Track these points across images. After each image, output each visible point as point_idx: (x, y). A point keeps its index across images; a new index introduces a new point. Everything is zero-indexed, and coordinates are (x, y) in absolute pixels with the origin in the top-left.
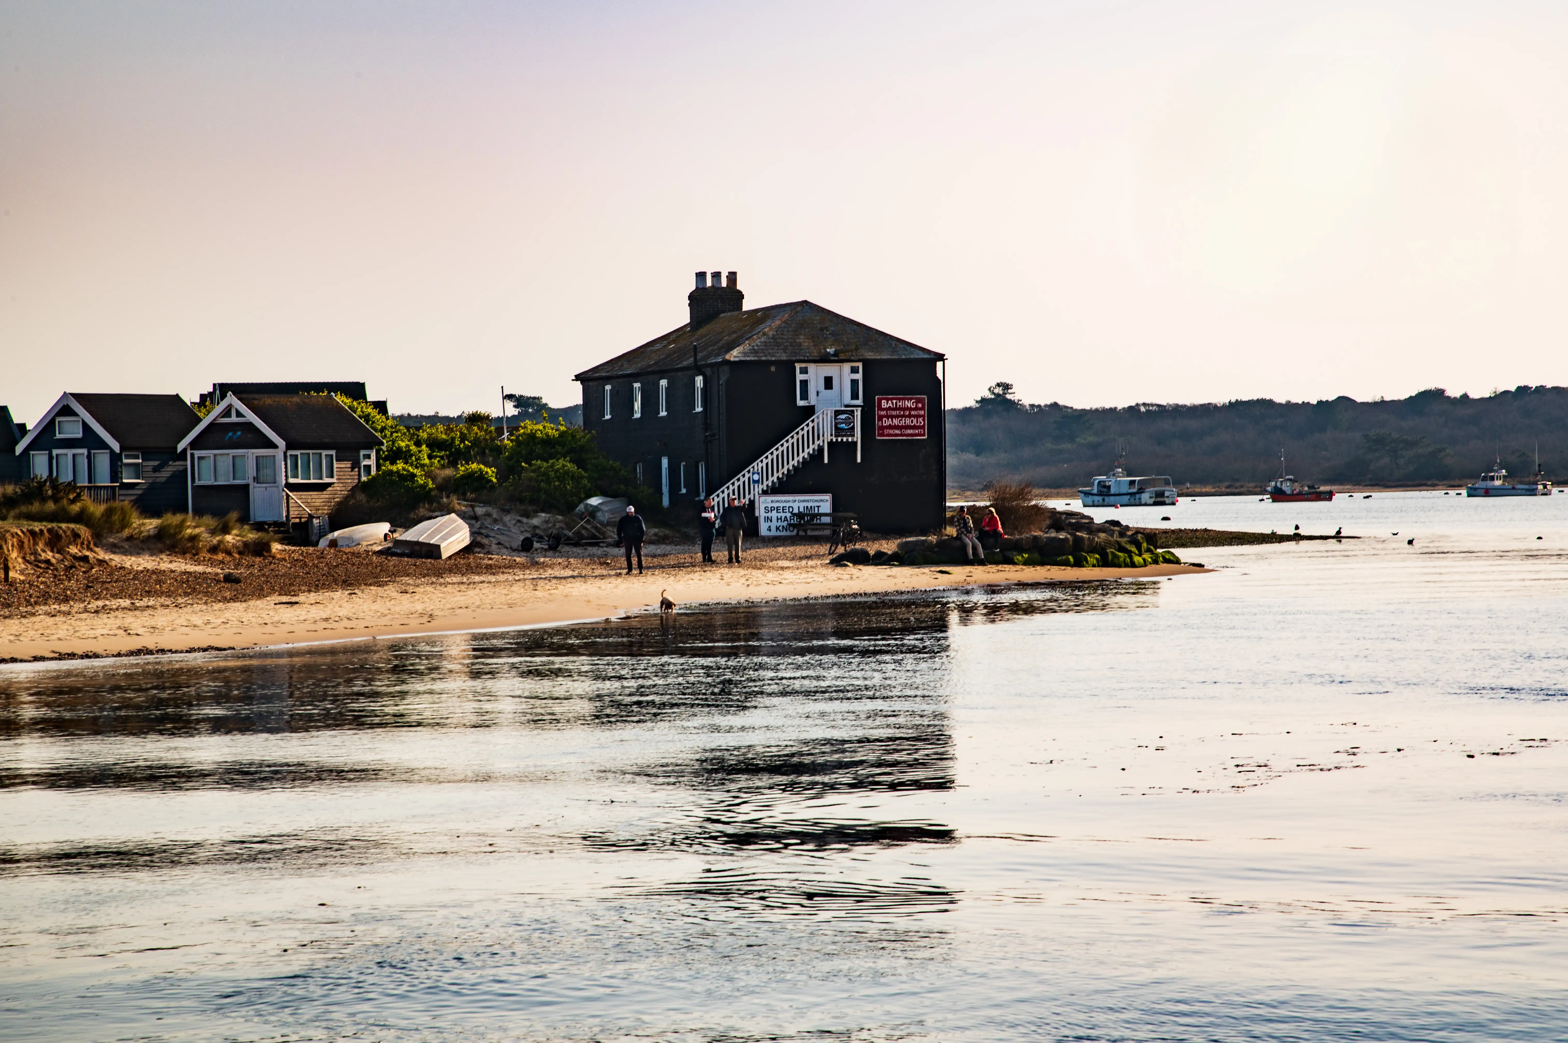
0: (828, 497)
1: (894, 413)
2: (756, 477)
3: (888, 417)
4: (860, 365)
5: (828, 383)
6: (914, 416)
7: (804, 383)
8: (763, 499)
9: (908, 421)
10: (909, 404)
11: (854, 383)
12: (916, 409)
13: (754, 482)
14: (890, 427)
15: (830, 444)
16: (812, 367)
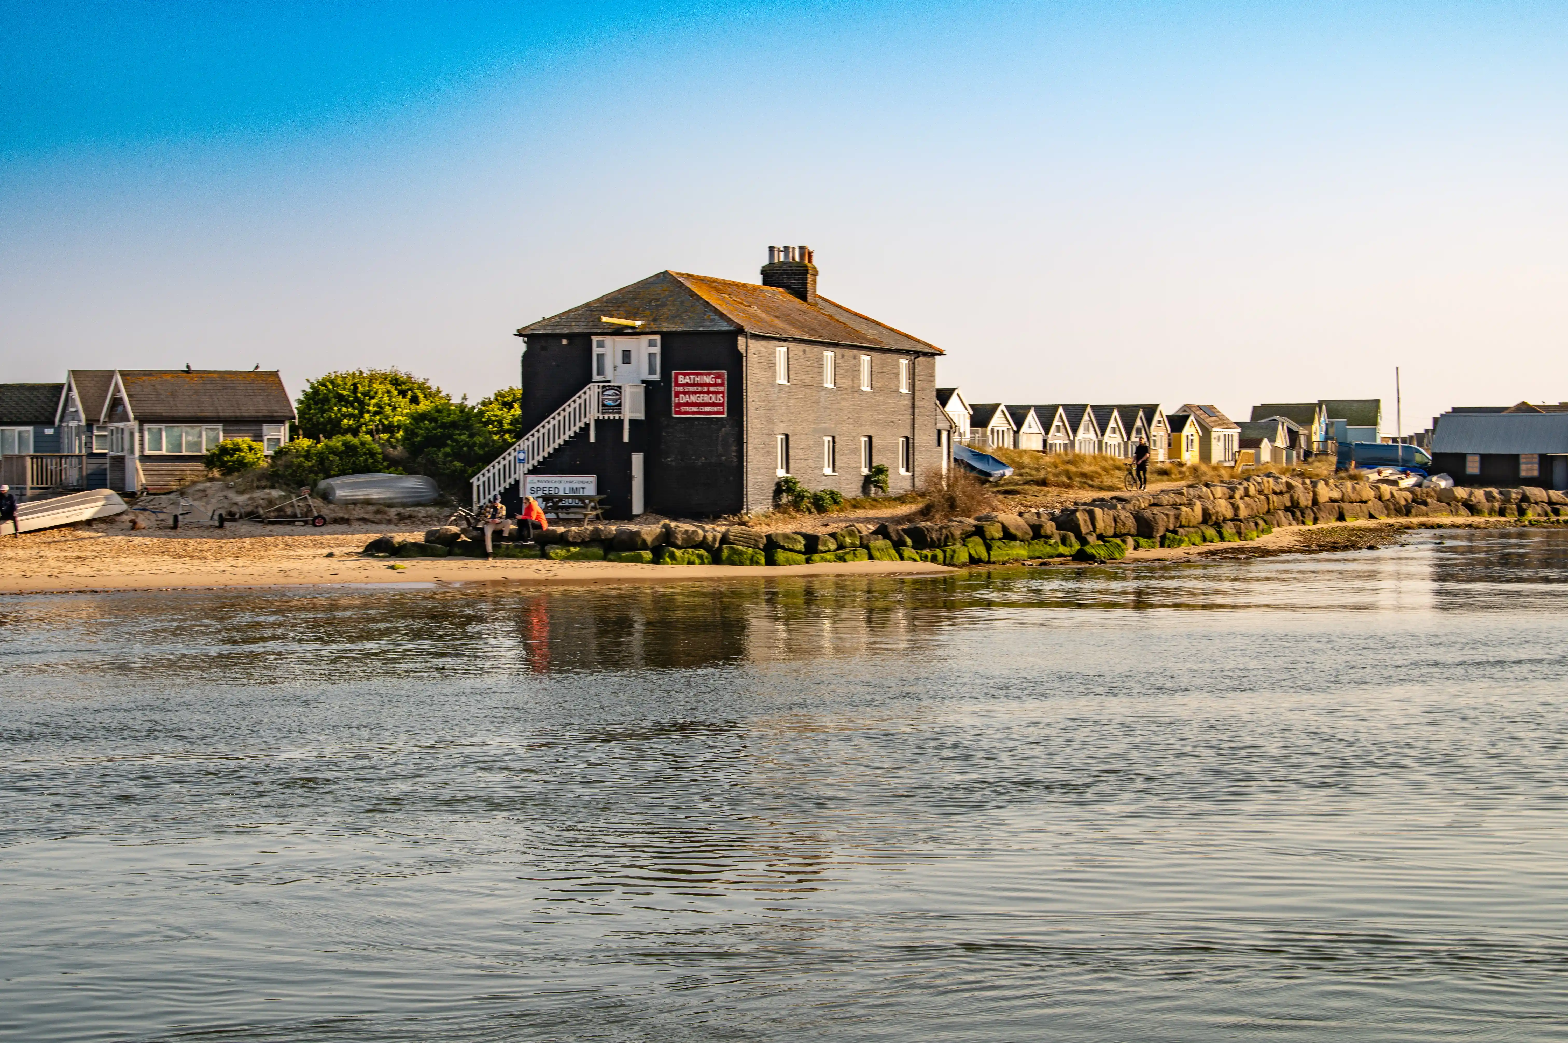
0: (593, 478)
1: (692, 389)
2: (522, 456)
3: (685, 393)
4: (658, 337)
5: (626, 357)
6: (713, 393)
7: (600, 357)
8: (530, 478)
9: (706, 398)
10: (708, 379)
11: (651, 356)
12: (715, 385)
13: (521, 461)
14: (687, 404)
15: (597, 421)
16: (608, 340)
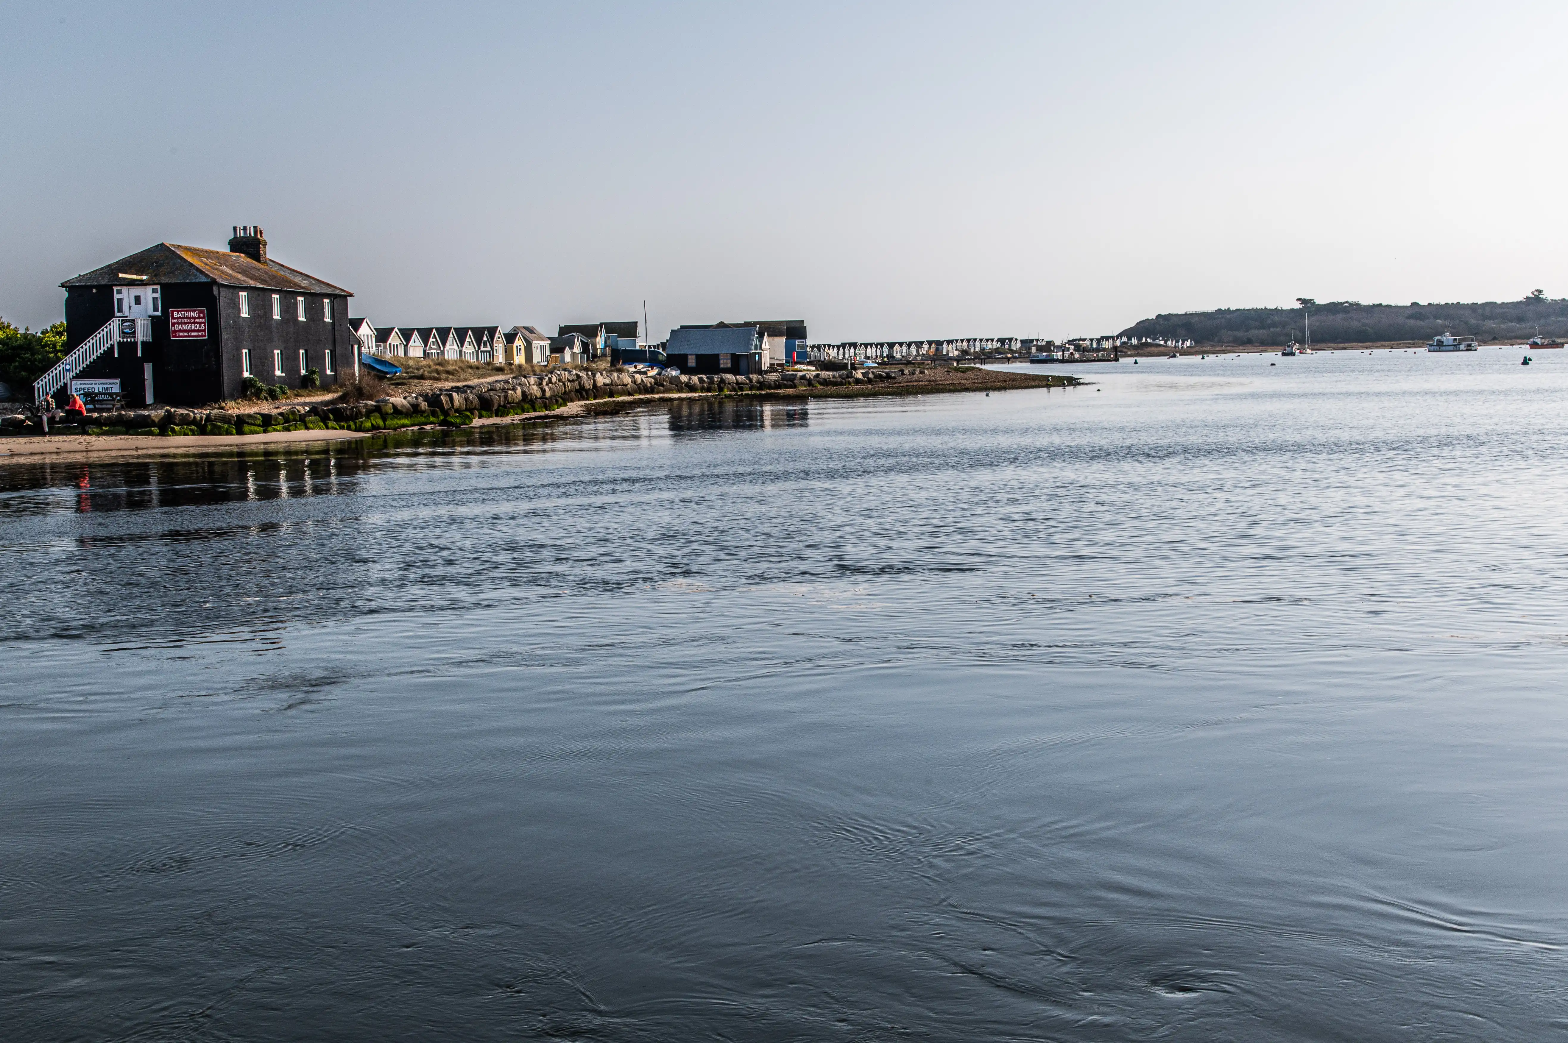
0: (118, 381)
1: (183, 321)
2: (68, 367)
3: (178, 324)
4: (158, 287)
5: (138, 300)
6: (198, 323)
7: (120, 301)
8: (74, 382)
9: (193, 327)
10: (193, 314)
11: (155, 299)
12: (199, 318)
13: (67, 370)
14: (180, 331)
15: (119, 343)
16: (125, 289)
